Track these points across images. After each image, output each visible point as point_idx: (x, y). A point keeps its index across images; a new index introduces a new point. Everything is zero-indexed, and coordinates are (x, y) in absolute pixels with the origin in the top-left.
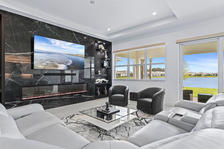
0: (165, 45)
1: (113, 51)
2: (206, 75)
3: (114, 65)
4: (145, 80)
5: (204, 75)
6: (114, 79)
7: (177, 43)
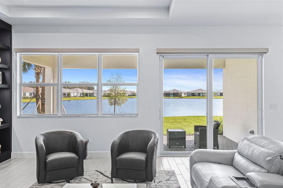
0: (138, 54)
1: (14, 46)
2: (130, 94)
3: (18, 82)
4: (99, 116)
5: (128, 94)
6: (18, 114)
7: (157, 53)
